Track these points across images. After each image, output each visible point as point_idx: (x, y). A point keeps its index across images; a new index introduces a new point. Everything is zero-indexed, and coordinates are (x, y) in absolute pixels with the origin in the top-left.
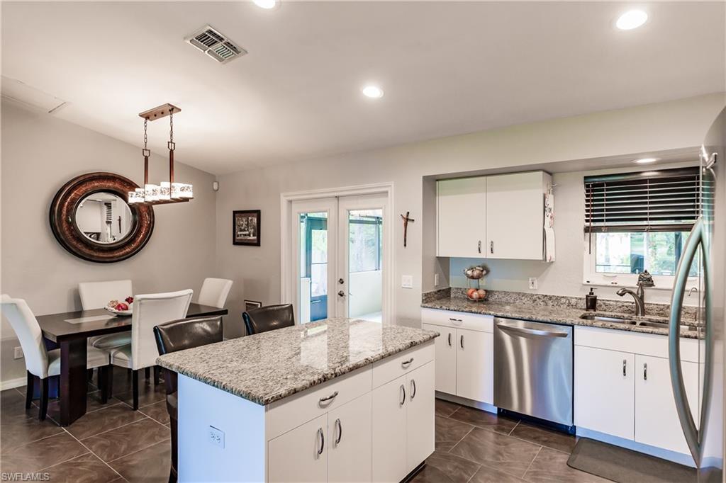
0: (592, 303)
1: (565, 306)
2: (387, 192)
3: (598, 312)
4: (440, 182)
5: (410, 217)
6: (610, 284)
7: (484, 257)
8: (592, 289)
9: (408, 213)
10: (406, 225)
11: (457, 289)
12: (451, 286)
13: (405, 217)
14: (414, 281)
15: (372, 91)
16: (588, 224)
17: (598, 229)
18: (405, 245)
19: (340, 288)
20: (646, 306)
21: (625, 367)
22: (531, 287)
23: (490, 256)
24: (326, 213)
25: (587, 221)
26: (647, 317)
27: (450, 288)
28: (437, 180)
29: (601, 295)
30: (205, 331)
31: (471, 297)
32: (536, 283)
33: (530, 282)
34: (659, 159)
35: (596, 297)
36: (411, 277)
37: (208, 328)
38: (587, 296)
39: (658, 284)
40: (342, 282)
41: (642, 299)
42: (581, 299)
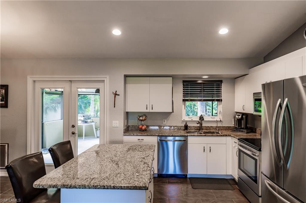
0: (186, 127)
1: (177, 129)
2: (104, 81)
3: (188, 131)
4: (128, 78)
5: (117, 93)
6: (191, 120)
7: (149, 111)
8: (186, 122)
9: (116, 91)
10: (115, 97)
11: (132, 126)
12: (129, 125)
13: (115, 93)
14: (119, 123)
15: (117, 32)
16: (184, 98)
17: (187, 100)
18: (115, 107)
19: (72, 130)
20: (202, 127)
21: (204, 149)
22: (164, 123)
23: (151, 111)
24: (63, 89)
25: (183, 97)
26: (203, 131)
27: (129, 126)
28: (127, 77)
29: (189, 125)
30: (35, 162)
31: (141, 129)
32: (165, 121)
33: (163, 121)
34: (209, 77)
35: (187, 125)
36: (118, 121)
37: (36, 161)
38: (185, 125)
39: (205, 120)
40: (73, 126)
41: (202, 124)
42: (182, 126)
